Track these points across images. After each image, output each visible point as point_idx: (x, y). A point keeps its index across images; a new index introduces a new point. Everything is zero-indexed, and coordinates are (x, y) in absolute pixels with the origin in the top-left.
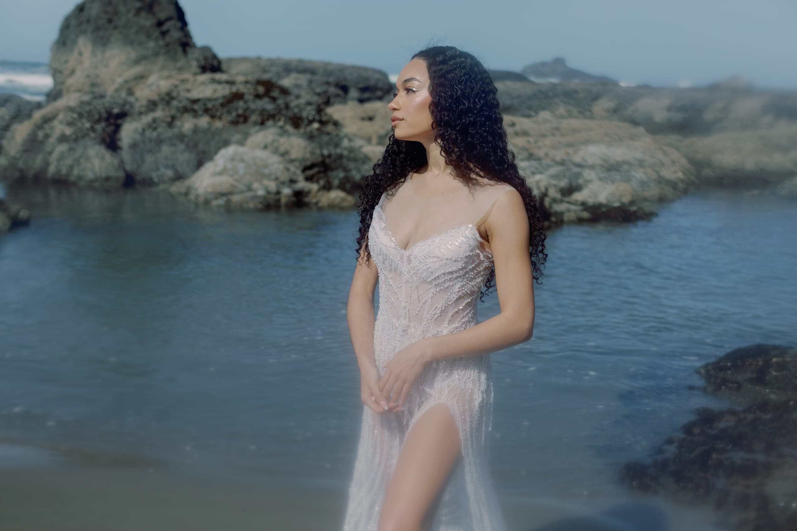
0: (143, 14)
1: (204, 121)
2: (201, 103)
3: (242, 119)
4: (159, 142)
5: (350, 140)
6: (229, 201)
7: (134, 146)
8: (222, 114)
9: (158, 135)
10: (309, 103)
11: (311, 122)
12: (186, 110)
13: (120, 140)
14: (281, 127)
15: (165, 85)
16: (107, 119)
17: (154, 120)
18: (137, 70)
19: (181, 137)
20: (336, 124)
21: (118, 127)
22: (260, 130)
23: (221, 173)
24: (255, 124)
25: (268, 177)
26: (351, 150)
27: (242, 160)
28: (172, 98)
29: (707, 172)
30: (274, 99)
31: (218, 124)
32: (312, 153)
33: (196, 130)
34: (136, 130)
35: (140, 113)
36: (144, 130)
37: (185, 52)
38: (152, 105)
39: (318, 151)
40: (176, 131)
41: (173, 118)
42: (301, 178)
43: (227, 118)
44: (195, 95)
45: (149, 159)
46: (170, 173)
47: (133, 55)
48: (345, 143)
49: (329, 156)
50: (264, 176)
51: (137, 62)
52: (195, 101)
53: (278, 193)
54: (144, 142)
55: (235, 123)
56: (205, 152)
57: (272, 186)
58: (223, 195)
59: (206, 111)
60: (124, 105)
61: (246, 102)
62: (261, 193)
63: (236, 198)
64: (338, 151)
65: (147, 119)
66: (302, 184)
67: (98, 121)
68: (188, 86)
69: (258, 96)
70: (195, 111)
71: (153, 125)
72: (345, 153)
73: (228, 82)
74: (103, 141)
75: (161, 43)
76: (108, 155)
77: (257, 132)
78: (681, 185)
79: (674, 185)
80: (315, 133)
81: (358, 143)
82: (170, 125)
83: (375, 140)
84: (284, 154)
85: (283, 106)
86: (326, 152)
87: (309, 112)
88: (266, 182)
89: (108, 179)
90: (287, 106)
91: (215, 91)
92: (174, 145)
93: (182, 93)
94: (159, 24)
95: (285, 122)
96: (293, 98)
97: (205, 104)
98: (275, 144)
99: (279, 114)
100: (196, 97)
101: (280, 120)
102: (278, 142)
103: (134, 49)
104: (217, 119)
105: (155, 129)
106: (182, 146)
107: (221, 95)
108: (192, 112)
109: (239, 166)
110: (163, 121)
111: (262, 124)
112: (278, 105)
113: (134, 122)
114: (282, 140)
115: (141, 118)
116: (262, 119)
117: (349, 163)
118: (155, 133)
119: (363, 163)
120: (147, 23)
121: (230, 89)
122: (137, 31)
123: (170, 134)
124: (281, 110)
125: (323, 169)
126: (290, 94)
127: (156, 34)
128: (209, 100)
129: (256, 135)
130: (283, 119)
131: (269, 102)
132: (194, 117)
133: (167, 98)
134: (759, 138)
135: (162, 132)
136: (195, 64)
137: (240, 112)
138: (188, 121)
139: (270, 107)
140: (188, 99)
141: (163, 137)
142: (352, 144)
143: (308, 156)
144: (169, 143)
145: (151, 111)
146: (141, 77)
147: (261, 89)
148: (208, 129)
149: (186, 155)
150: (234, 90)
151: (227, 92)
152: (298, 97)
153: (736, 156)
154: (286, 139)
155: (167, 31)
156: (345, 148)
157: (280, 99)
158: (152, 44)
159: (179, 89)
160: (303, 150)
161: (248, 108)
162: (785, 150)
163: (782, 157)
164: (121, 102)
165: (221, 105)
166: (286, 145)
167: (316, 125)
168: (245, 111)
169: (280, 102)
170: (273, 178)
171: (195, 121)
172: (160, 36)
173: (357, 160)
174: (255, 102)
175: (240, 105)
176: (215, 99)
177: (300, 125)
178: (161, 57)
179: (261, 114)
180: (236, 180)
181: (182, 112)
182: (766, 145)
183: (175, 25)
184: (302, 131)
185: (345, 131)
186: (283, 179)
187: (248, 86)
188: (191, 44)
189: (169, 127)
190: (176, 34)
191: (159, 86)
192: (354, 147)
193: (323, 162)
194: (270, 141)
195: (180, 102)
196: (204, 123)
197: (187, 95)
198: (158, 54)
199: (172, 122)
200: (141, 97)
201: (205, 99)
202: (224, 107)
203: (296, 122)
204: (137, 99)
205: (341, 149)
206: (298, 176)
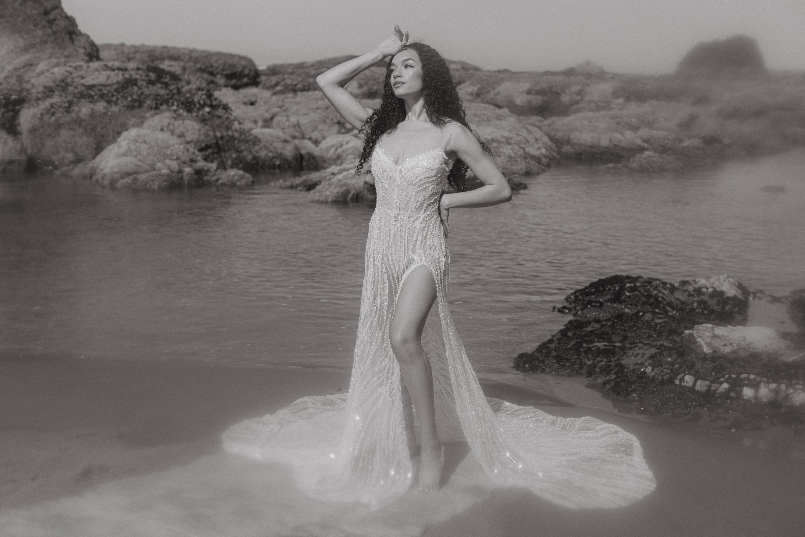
1: (100, 106)
2: (96, 89)
3: (137, 104)
4: (58, 126)
5: (240, 123)
6: (135, 179)
7: (33, 131)
8: (118, 99)
9: (57, 120)
10: (199, 89)
11: (202, 106)
12: (82, 96)
13: (19, 125)
14: (175, 111)
15: (59, 72)
16: (6, 106)
17: (52, 106)
18: (26, 58)
19: (79, 122)
20: (226, 108)
21: (16, 113)
22: (156, 114)
23: (124, 155)
24: (151, 108)
25: (170, 157)
26: (242, 132)
27: (145, 142)
28: (68, 85)
29: (567, 149)
30: (166, 85)
31: (115, 109)
32: (206, 135)
33: (92, 115)
34: (34, 116)
35: (38, 99)
36: (42, 115)
37: (71, 39)
38: (49, 91)
39: (211, 133)
40: (73, 115)
41: (70, 103)
42: (199, 156)
43: (123, 103)
44: (89, 81)
45: (49, 143)
46: (70, 156)
47: (21, 43)
48: (236, 125)
49: (222, 138)
50: (166, 156)
51: (25, 50)
52: (91, 87)
53: (180, 171)
54: (43, 127)
55: (130, 108)
56: (102, 136)
57: (175, 165)
58: (129, 174)
59: (102, 96)
60: (21, 91)
61: (140, 88)
62: (165, 171)
63: (142, 177)
64: (230, 133)
65: (45, 105)
66: (201, 164)
68: (82, 73)
69: (151, 82)
70: (92, 97)
71: (51, 110)
72: (237, 135)
73: (120, 69)
74: (4, 127)
75: (49, 31)
76: (10, 140)
77: (153, 116)
78: (544, 160)
79: (538, 160)
80: (207, 116)
81: (248, 125)
82: (68, 110)
83: (260, 123)
84: (181, 136)
85: (175, 91)
86: (218, 134)
87: (200, 97)
88: (168, 161)
89: (11, 162)
90: (179, 91)
91: (108, 78)
92: (72, 129)
93: (76, 80)
94: (46, 13)
95: (178, 106)
96: (184, 83)
97: (100, 90)
98: (171, 127)
99: (171, 99)
100: (91, 83)
101: (173, 105)
102: (174, 125)
103: (22, 37)
104: (113, 104)
105: (53, 114)
106: (81, 131)
107: (115, 81)
108: (89, 98)
109: (142, 147)
110: (61, 106)
111: (157, 108)
112: (170, 91)
113: (32, 108)
114: (177, 123)
115: (38, 104)
116: (157, 104)
117: (240, 144)
118: (53, 118)
119: (254, 144)
120: (34, 12)
121: (123, 75)
122: (25, 20)
123: (68, 119)
124: (173, 95)
125: (216, 151)
126: (181, 80)
127: (43, 23)
128: (104, 86)
129: (152, 119)
130: (175, 103)
131: (162, 88)
132: (91, 102)
133: (62, 84)
134: (613, 118)
135: (61, 117)
136: (81, 51)
137: (135, 97)
138: (85, 106)
139: (163, 92)
140: (83, 85)
141: (61, 122)
142: (242, 126)
143: (202, 137)
144: (67, 127)
145: (48, 97)
146: (31, 65)
147: (153, 76)
148: (105, 114)
149: (85, 138)
150: (127, 76)
151: (120, 78)
152: (189, 83)
153: (592, 134)
154: (180, 122)
155: (54, 20)
156: (236, 131)
157: (172, 84)
158: (39, 32)
159: (73, 75)
160: (197, 132)
161: (142, 93)
162: (635, 129)
163: (633, 134)
164: (19, 88)
165: (116, 90)
166: (181, 128)
167: (207, 109)
168: (139, 96)
169: (172, 87)
170: (175, 158)
171: (92, 106)
172: (47, 25)
173: (247, 142)
174: (148, 87)
175: (134, 91)
176: (109, 85)
177: (192, 109)
178: (49, 46)
179: (155, 99)
180: (140, 160)
181: (78, 98)
182: (618, 123)
183: (61, 15)
184: (194, 114)
185: (234, 114)
186: (183, 159)
187: (140, 72)
188: (78, 32)
189: (67, 112)
190: (62, 23)
191: (52, 73)
192: (244, 130)
193: (217, 143)
194: (165, 124)
195: (76, 88)
196: (101, 108)
197: (82, 81)
198: (46, 42)
199: (69, 107)
200: (35, 84)
201: (99, 85)
202: (119, 93)
203: (189, 106)
204: (33, 85)
205: (233, 131)
206: (197, 156)
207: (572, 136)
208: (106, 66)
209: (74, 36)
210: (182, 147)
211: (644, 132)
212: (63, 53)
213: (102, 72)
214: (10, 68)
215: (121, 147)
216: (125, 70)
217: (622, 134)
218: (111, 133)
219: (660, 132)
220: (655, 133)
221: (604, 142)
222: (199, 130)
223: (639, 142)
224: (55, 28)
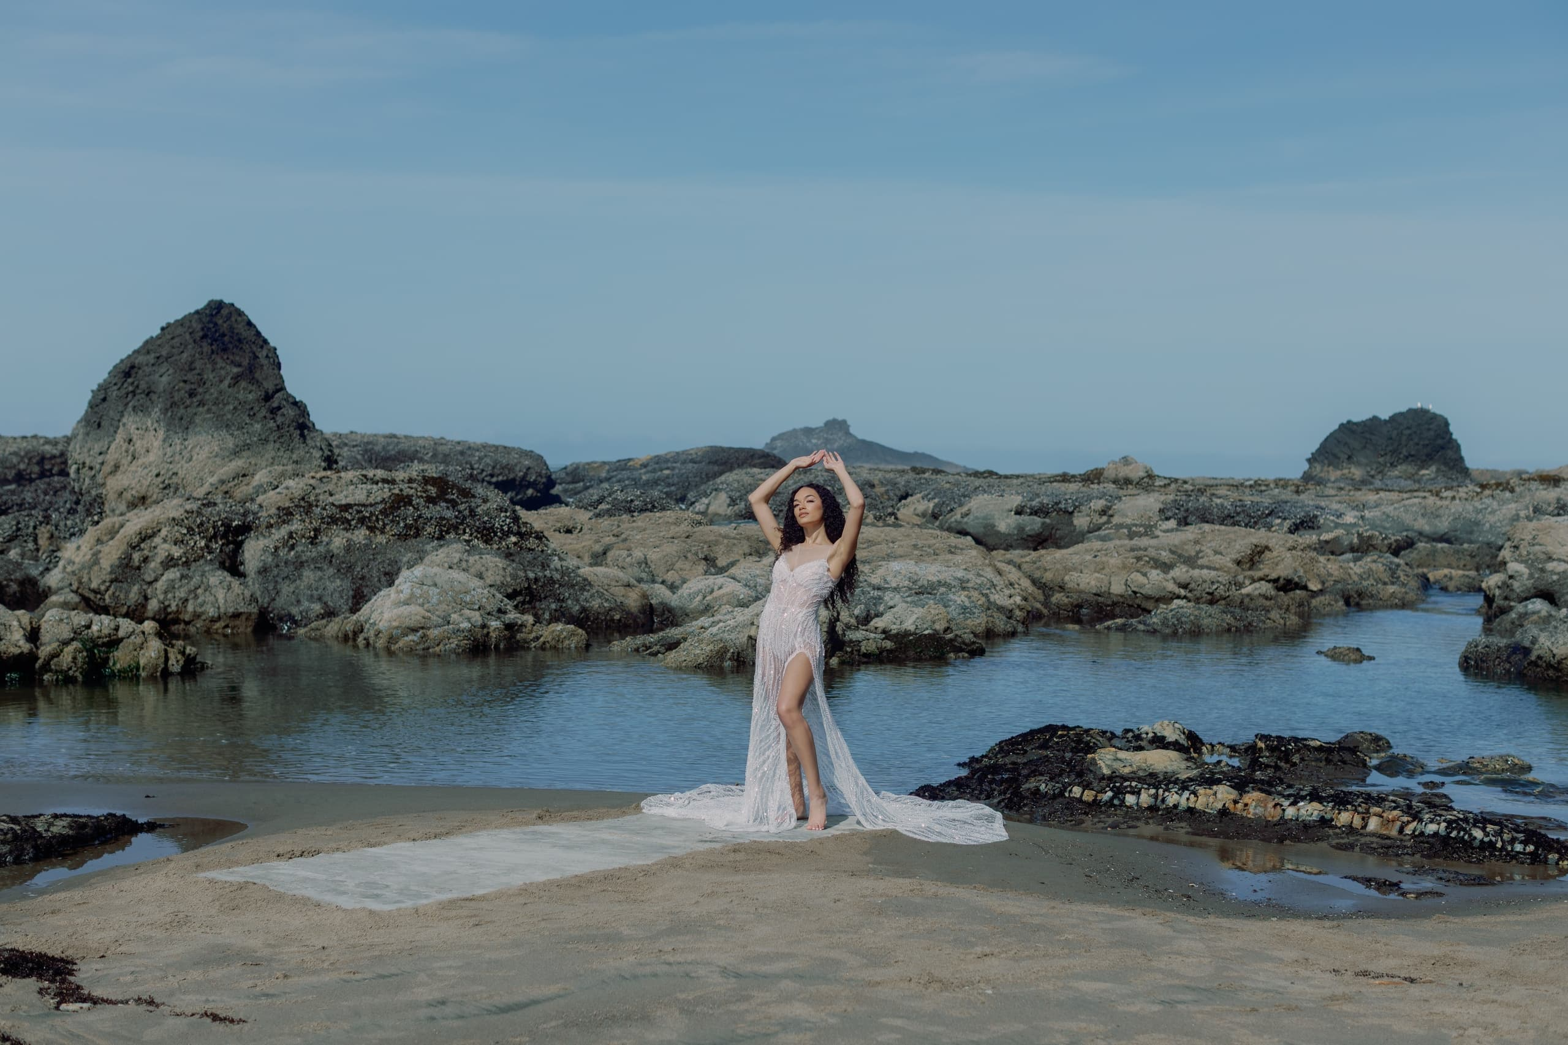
0: (243, 384)
1: (360, 535)
2: (353, 511)
3: (413, 531)
4: (300, 565)
5: (561, 559)
6: (424, 636)
7: (263, 571)
8: (385, 525)
9: (297, 557)
10: (501, 509)
11: (506, 534)
12: (333, 520)
13: (242, 564)
14: (468, 542)
15: (295, 486)
16: (224, 536)
17: (291, 535)
18: (237, 464)
19: (330, 557)
20: (540, 536)
21: (239, 545)
22: (441, 546)
23: (406, 603)
24: (433, 538)
25: (470, 606)
26: (565, 572)
27: (435, 585)
28: (310, 505)
29: (1057, 597)
30: (454, 504)
31: (381, 539)
32: (514, 577)
33: (349, 548)
34: (265, 550)
35: (270, 526)
36: (276, 548)
37: (302, 435)
38: (285, 514)
39: (521, 574)
40: (321, 549)
41: (317, 531)
42: (509, 605)
43: (392, 530)
44: (341, 499)
45: (286, 589)
46: (317, 608)
47: (230, 443)
48: (556, 562)
49: (536, 580)
50: (464, 605)
51: (236, 453)
52: (346, 507)
53: (484, 626)
54: (277, 566)
55: (403, 537)
56: (363, 578)
57: (477, 617)
58: (414, 630)
59: (362, 521)
60: (245, 515)
61: (416, 509)
62: (465, 625)
63: (434, 633)
64: (547, 573)
65: (280, 534)
66: (512, 616)
67: (214, 537)
68: (330, 487)
69: (431, 500)
70: (348, 522)
71: (290, 541)
72: (557, 576)
73: (385, 481)
74: (222, 566)
75: (272, 424)
76: (235, 583)
77: (436, 549)
78: (1017, 613)
79: (1009, 614)
80: (513, 549)
81: (571, 562)
82: (313, 541)
83: (587, 559)
84: (480, 576)
85: (467, 513)
86: (531, 575)
87: (502, 521)
88: (467, 612)
89: (236, 616)
90: (472, 513)
91: (369, 493)
92: (319, 568)
93: (321, 497)
94: (268, 398)
95: (471, 535)
96: (479, 501)
97: (359, 512)
98: (464, 565)
99: (462, 523)
100: (343, 502)
101: (465, 532)
102: (467, 561)
103: (232, 435)
104: (378, 532)
105: (292, 547)
106: (331, 571)
107: (379, 499)
108: (343, 523)
109: (431, 592)
110: (303, 536)
111: (441, 538)
112: (460, 512)
113: (261, 538)
114: (471, 559)
115: (270, 534)
116: (441, 531)
117: (562, 590)
118: (292, 553)
119: (583, 589)
120: (250, 397)
121: (390, 490)
122: (235, 408)
123: (314, 554)
124: (465, 518)
125: (528, 598)
126: (474, 496)
127: (264, 412)
128: (364, 505)
129: (435, 553)
130: (467, 530)
131: (448, 508)
132: (345, 529)
133: (302, 503)
134: (1132, 550)
135: (303, 552)
136: (317, 454)
137: (410, 521)
138: (338, 536)
139: (449, 514)
140: (333, 504)
141: (304, 558)
142: (564, 563)
143: (509, 579)
144: (312, 566)
145: (284, 522)
146: (244, 475)
147: (433, 491)
148: (366, 545)
149: (338, 582)
150: (397, 491)
151: (386, 494)
152: (485, 501)
153: (1097, 575)
154: (477, 557)
155: (279, 408)
156: (557, 570)
157: (462, 503)
158: (258, 427)
159: (317, 491)
160: (501, 572)
161: (420, 516)
162: (1166, 567)
163: (1162, 575)
164: (242, 511)
165: (383, 512)
166: (478, 566)
167: (513, 539)
168: (416, 521)
169: (462, 507)
170: (477, 607)
171: (348, 535)
172: (268, 415)
173: (573, 586)
174: (428, 507)
175: (409, 513)
176: (371, 505)
177: (492, 538)
178: (270, 446)
179: (439, 524)
180: (428, 611)
181: (328, 524)
182: (1139, 559)
183: (286, 400)
184: (495, 546)
185: (552, 546)
186: (489, 609)
187: (414, 485)
188: (310, 425)
189: (312, 543)
190: (290, 412)
191: (287, 488)
192: (568, 568)
193: (529, 588)
194: (455, 561)
195: (324, 509)
196: (361, 537)
197: (331, 499)
198: (267, 440)
199: (316, 537)
200: (264, 504)
201: (358, 505)
202: (387, 516)
203: (487, 534)
204: (261, 506)
205: (551, 570)
206: (505, 605)
207: (1067, 578)
208: (365, 476)
209: (306, 432)
210: (486, 591)
211: (1180, 572)
212: (290, 458)
213: (360, 486)
214: (213, 480)
215: (402, 592)
216: (393, 482)
217: (1145, 575)
218: (375, 573)
219: (1205, 571)
220: (1196, 573)
221: (1117, 588)
222: (504, 569)
223: (1171, 587)
224: (279, 420)
